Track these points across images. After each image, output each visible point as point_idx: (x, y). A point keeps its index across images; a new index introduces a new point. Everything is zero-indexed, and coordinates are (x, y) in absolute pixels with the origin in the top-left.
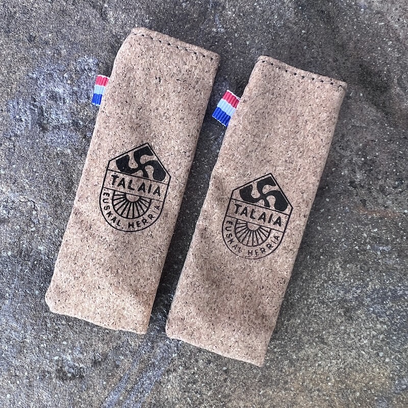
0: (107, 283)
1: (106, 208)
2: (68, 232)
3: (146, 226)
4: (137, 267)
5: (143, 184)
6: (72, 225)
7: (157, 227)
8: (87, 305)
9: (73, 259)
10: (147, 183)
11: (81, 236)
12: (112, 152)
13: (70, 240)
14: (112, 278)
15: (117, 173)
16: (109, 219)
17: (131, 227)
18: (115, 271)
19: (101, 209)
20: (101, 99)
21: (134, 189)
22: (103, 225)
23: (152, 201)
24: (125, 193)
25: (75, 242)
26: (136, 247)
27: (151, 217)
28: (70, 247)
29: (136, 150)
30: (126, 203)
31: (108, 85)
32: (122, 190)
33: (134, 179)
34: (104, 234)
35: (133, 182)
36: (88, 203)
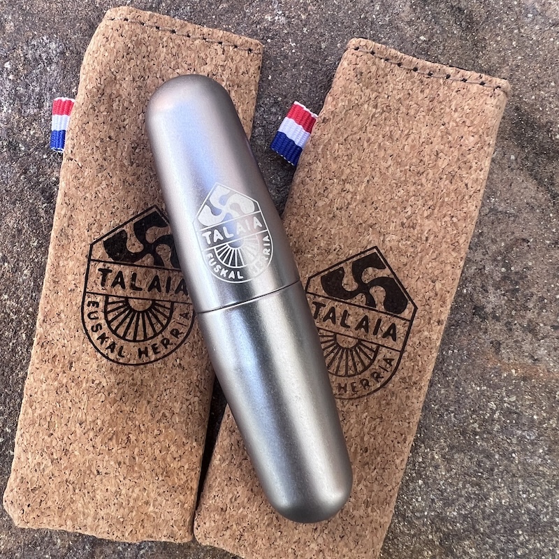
0: (112, 463)
1: (95, 329)
2: (32, 380)
3: (169, 351)
4: (162, 425)
5: (156, 278)
6: (38, 366)
7: (190, 350)
8: (80, 505)
9: (46, 426)
10: (163, 276)
11: (56, 383)
12: (94, 228)
13: (36, 393)
14: (119, 451)
15: (108, 265)
16: (102, 348)
17: (143, 355)
18: (125, 438)
19: (86, 330)
20: (64, 138)
21: (141, 289)
22: (94, 360)
23: (176, 304)
24: (127, 298)
25: (46, 396)
26: (156, 390)
27: (175, 333)
28: (38, 406)
29: (136, 220)
30: (130, 316)
31: (73, 111)
32: (120, 292)
33: (140, 271)
34: (96, 375)
35: (139, 277)
36: (61, 324)
